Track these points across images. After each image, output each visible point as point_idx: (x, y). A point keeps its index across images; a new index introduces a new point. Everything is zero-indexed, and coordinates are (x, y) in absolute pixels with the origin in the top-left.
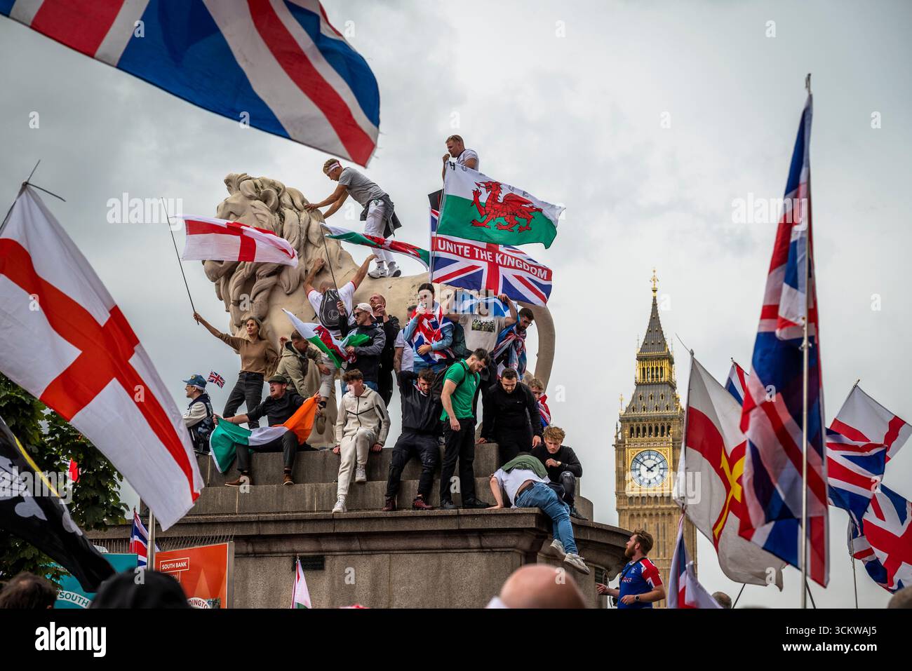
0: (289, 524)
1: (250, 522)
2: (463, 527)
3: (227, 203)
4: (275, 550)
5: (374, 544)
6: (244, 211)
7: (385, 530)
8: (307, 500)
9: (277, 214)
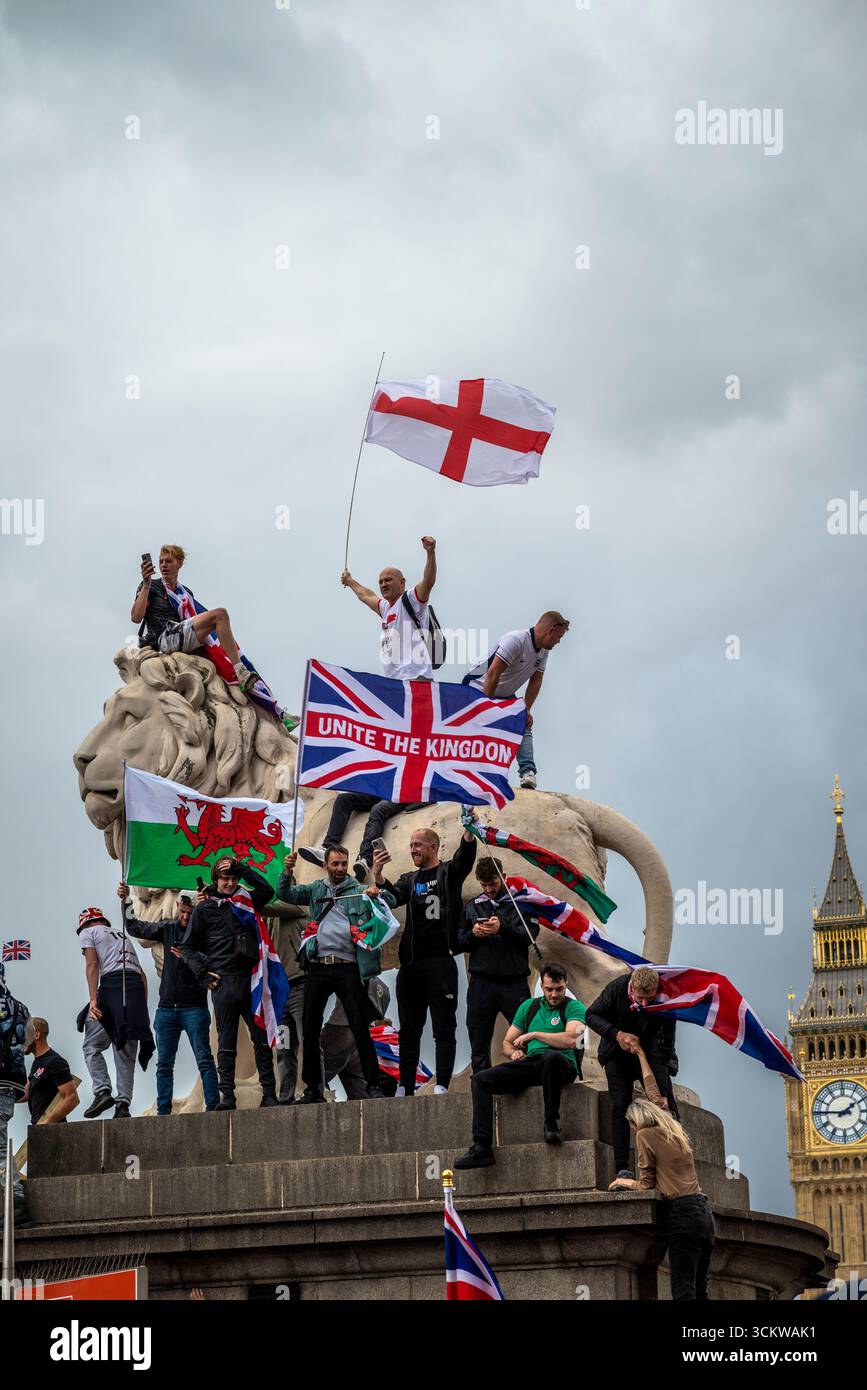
0: (240, 1232)
1: (174, 1231)
2: (530, 1227)
3: (120, 698)
4: (217, 1276)
5: (383, 1261)
6: (148, 709)
7: (400, 1235)
8: (269, 1190)
9: (202, 713)
